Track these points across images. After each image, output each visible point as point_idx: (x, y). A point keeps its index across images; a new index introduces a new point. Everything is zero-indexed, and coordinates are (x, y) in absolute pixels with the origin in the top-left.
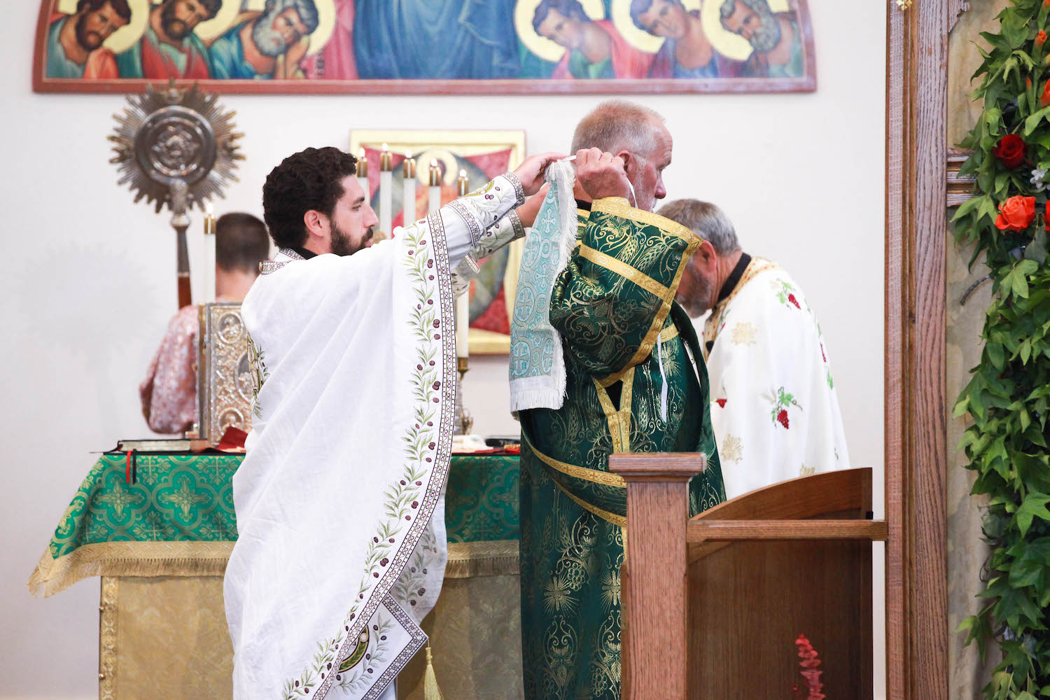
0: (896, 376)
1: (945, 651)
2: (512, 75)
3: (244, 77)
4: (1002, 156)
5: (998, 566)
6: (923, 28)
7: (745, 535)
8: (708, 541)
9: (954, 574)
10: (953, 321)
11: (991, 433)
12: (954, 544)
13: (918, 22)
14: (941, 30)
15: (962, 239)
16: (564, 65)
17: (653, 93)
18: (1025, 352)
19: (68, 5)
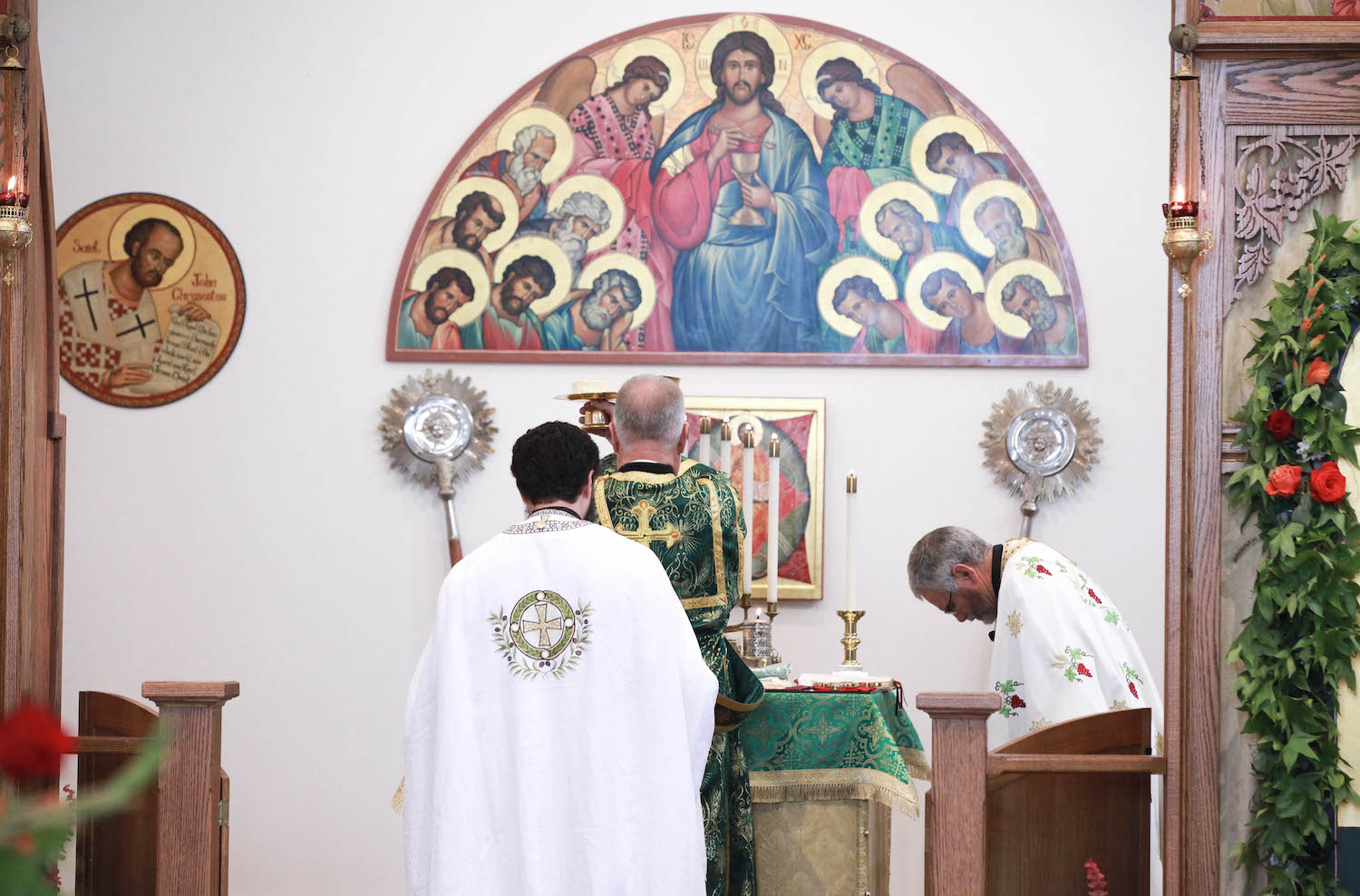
0: (1176, 625)
1: (1217, 875)
2: (814, 348)
3: (574, 349)
4: (1272, 429)
5: (1265, 798)
6: (1200, 313)
7: (1039, 768)
8: (1005, 772)
9: (1225, 805)
10: (1227, 576)
11: (1260, 678)
12: (1225, 778)
13: (1197, 309)
14: (1217, 315)
15: (1234, 503)
16: (861, 340)
17: (942, 367)
18: (1292, 605)
19: (419, 283)
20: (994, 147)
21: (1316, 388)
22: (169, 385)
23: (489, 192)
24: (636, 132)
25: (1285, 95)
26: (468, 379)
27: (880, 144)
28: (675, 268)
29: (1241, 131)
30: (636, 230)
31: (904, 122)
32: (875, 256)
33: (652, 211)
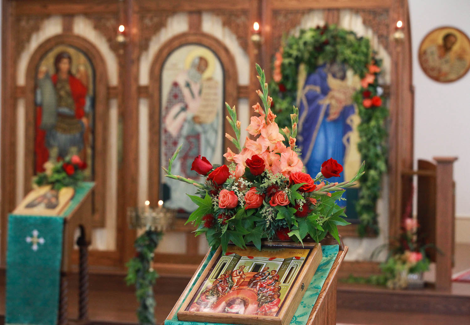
22: (453, 77)
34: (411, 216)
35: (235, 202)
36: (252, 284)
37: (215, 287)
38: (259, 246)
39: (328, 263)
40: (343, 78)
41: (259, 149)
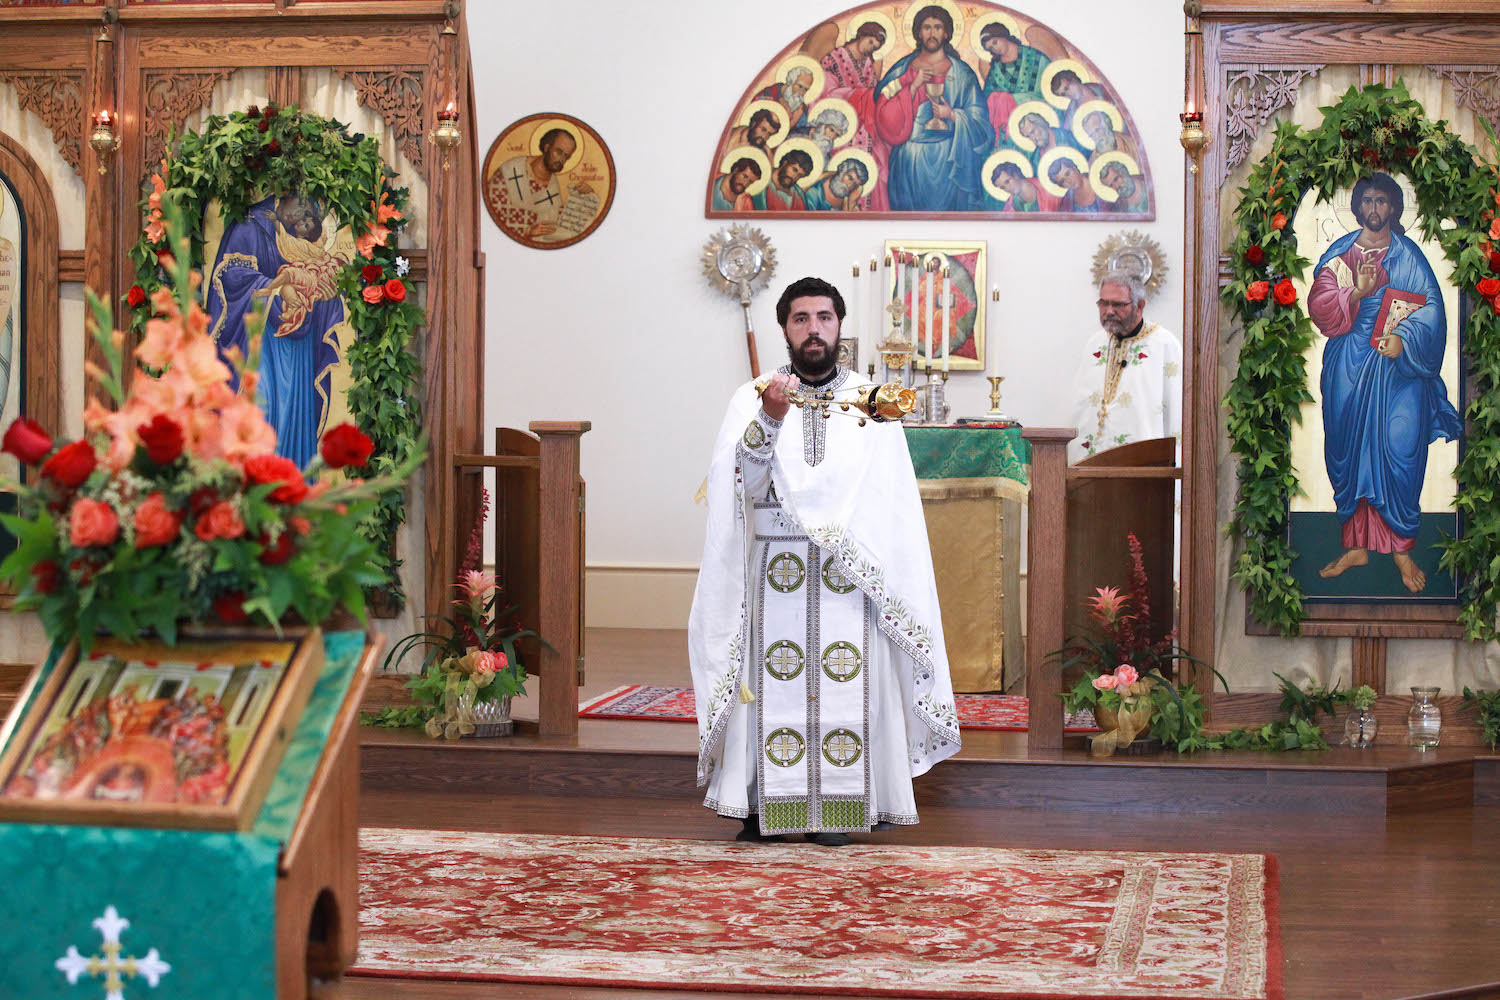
1: (1214, 542)
2: (980, 209)
3: (825, 209)
4: (1250, 258)
5: (1244, 494)
6: (1205, 185)
8: (1079, 478)
9: (1220, 500)
10: (1222, 352)
11: (1242, 418)
12: (1220, 482)
13: (1203, 181)
14: (1215, 185)
15: (1227, 305)
16: (1010, 202)
17: (1061, 220)
18: (1262, 371)
19: (726, 168)
20: (1095, 79)
21: (1278, 231)
22: (568, 235)
23: (770, 109)
24: (864, 70)
25: (1257, 45)
26: (759, 230)
27: (1021, 77)
28: (890, 157)
29: (1231, 68)
30: (865, 134)
31: (1037, 63)
32: (1018, 149)
33: (875, 119)
34: (479, 566)
35: (112, 528)
36: (158, 730)
37: (68, 739)
38: (169, 636)
39: (338, 675)
40: (314, 234)
41: (169, 398)
